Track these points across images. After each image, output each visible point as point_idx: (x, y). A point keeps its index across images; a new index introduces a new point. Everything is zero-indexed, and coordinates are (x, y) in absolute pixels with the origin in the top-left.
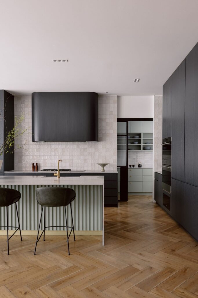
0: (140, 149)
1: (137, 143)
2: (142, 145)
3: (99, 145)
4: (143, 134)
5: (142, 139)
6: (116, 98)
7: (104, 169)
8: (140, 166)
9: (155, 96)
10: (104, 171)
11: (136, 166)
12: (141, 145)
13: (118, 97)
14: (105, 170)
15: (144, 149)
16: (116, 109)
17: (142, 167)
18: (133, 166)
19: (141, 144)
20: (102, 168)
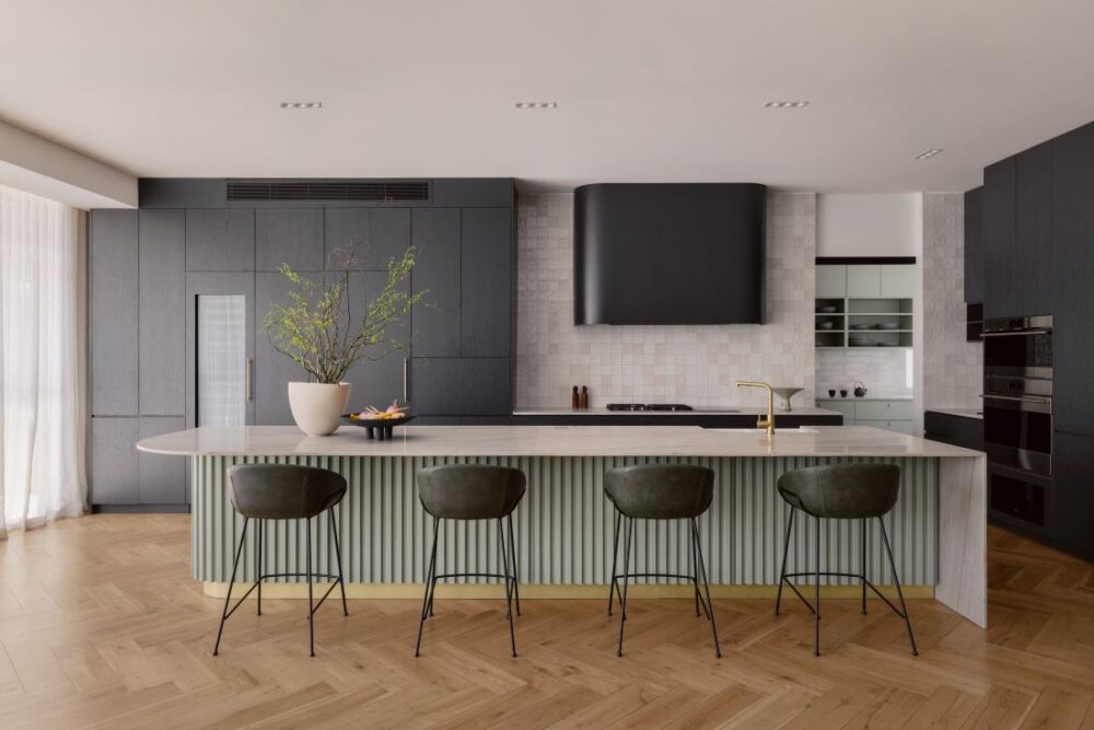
0: (842, 344)
1: (829, 325)
2: (846, 331)
3: (764, 334)
4: (850, 300)
5: (846, 314)
6: (812, 201)
7: (789, 405)
8: (859, 393)
9: (924, 194)
10: (790, 410)
11: (851, 394)
12: (843, 334)
13: (818, 196)
14: (793, 406)
15: (852, 343)
16: (812, 232)
17: (866, 396)
18: (844, 393)
19: (843, 328)
20: (785, 401)
